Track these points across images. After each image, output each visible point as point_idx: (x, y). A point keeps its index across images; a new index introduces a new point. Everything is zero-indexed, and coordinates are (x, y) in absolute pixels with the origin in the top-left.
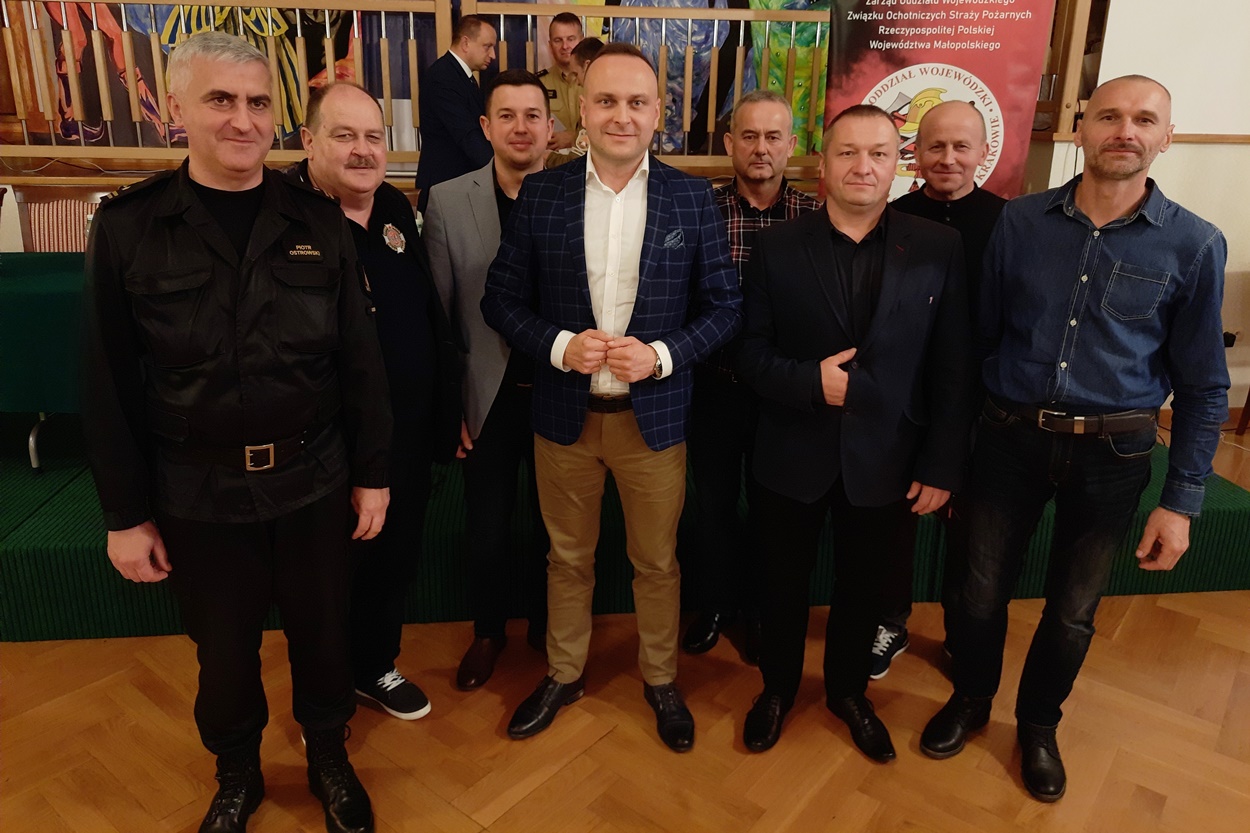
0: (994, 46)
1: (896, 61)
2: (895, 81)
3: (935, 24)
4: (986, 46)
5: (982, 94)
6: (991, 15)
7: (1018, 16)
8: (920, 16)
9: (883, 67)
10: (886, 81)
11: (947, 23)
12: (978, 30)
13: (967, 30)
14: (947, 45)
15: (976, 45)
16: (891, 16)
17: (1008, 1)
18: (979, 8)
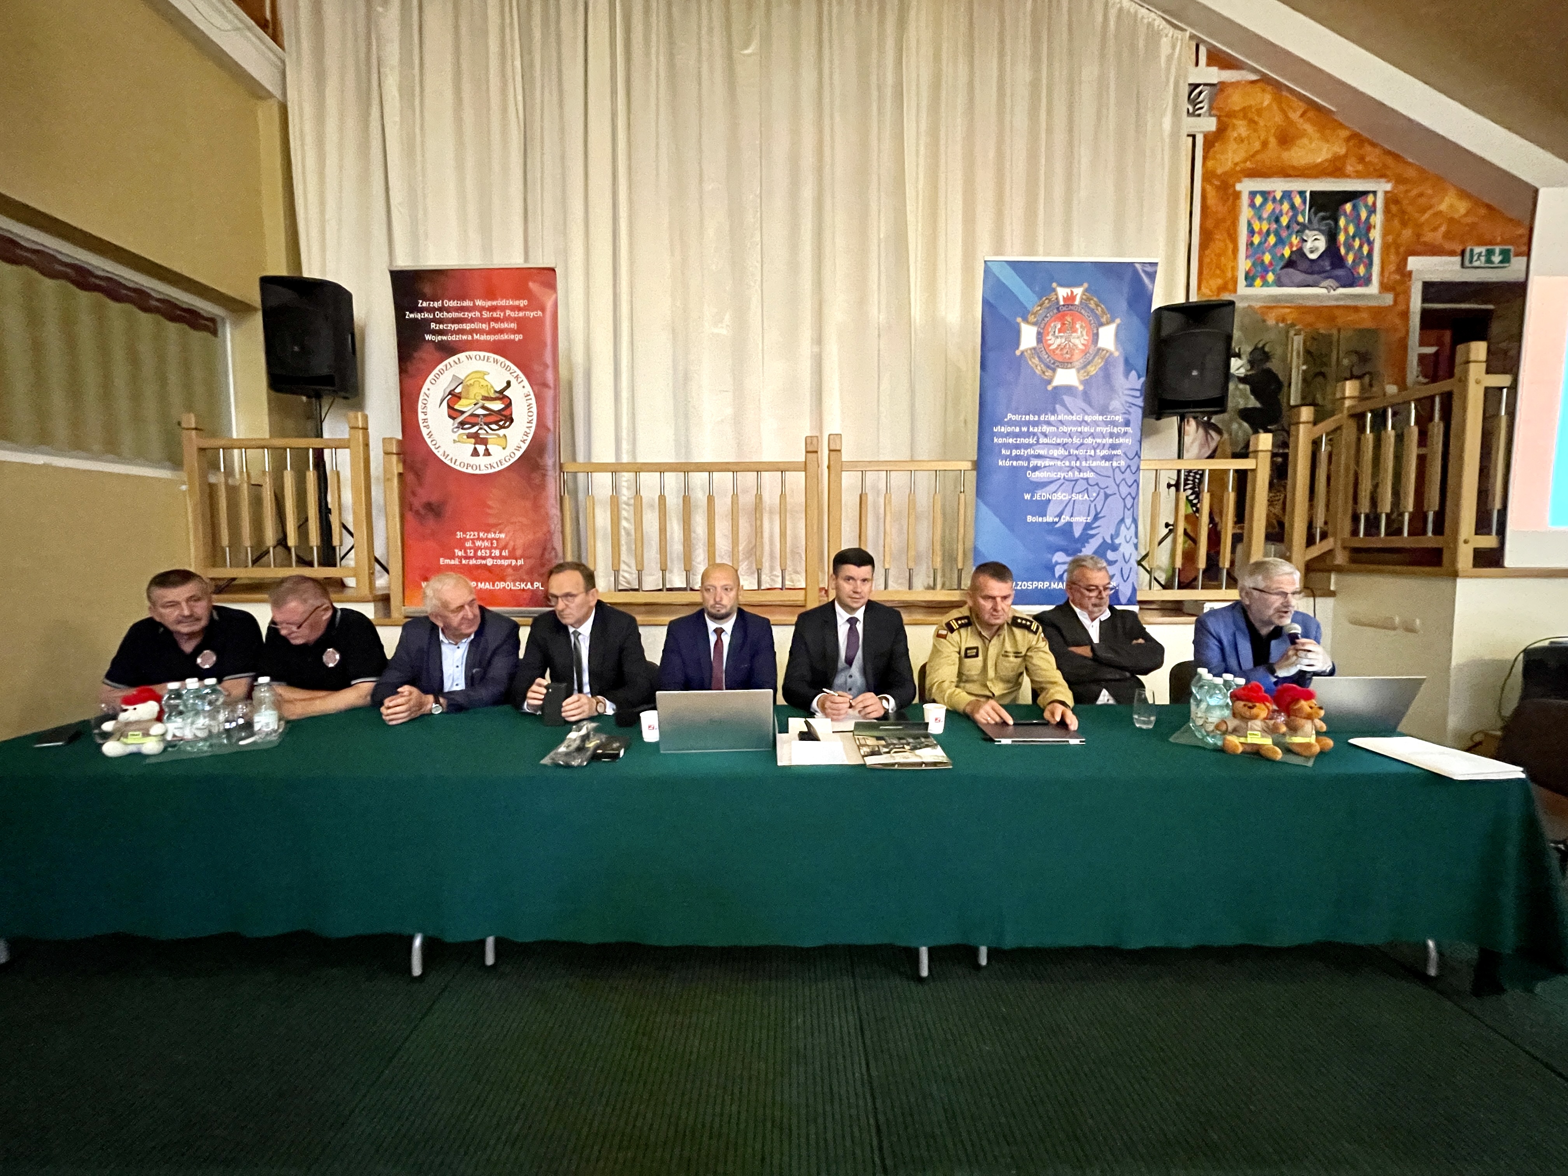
0: (518, 337)
1: (448, 350)
2: (449, 366)
3: (472, 321)
4: (512, 337)
5: (515, 375)
6: (512, 314)
7: (531, 314)
8: (461, 315)
9: (437, 355)
10: (442, 366)
11: (482, 320)
12: (505, 325)
13: (497, 326)
14: (484, 337)
15: (505, 337)
16: (439, 315)
17: (523, 303)
18: (503, 309)
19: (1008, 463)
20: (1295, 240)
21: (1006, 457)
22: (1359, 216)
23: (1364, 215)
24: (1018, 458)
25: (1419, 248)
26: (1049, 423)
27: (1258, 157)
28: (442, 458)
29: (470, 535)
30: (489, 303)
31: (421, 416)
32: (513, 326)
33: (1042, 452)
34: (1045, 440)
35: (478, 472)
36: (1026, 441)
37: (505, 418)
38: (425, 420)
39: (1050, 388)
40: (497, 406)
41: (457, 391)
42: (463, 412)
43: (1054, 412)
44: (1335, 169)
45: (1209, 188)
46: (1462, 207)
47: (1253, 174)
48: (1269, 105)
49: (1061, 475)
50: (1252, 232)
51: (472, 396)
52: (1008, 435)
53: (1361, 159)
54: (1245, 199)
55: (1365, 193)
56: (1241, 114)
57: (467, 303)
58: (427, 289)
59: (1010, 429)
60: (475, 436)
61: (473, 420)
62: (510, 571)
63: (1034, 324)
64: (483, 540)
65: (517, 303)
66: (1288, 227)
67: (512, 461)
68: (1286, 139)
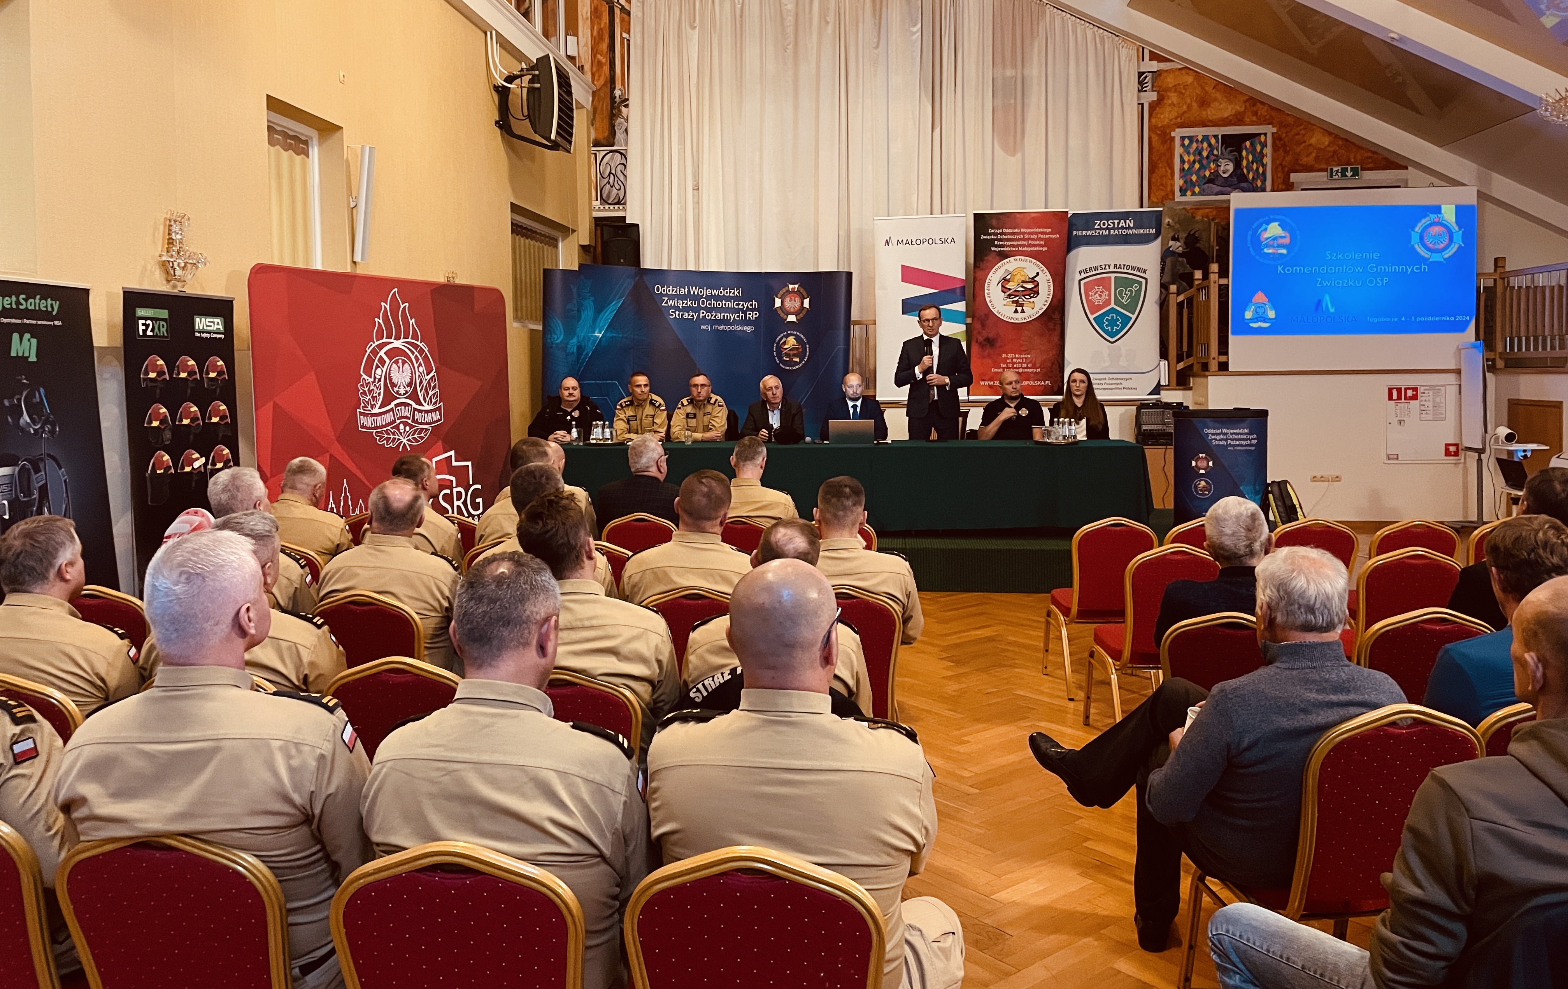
22: (1255, 150)
23: (1258, 148)
25: (1297, 168)
27: (1187, 115)
44: (1238, 120)
45: (1153, 136)
46: (1326, 140)
47: (1182, 126)
48: (1192, 83)
50: (1183, 161)
53: (1255, 113)
54: (1177, 142)
55: (1260, 134)
56: (1173, 89)
68: (1204, 103)
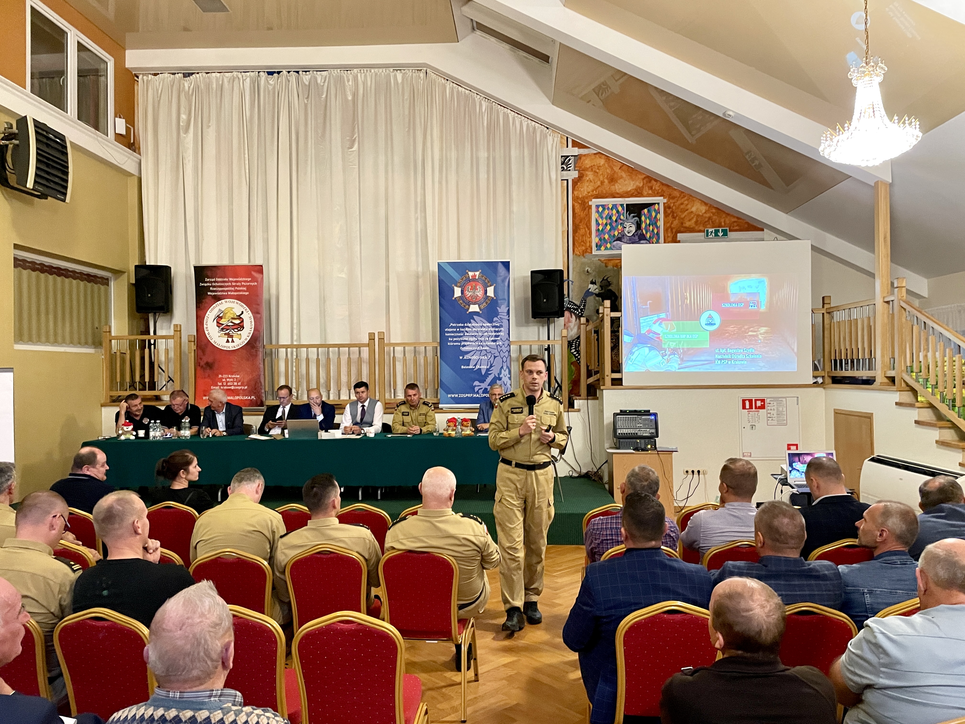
0: (247, 293)
1: (217, 299)
2: (217, 305)
3: (228, 286)
4: (244, 293)
5: (245, 309)
6: (244, 284)
7: (253, 284)
8: (223, 284)
9: (213, 300)
10: (214, 305)
11: (232, 286)
12: (241, 288)
13: (238, 289)
14: (232, 293)
15: (241, 293)
16: (214, 284)
17: (249, 279)
18: (241, 282)
19: (452, 344)
20: (620, 227)
21: (451, 341)
22: (651, 215)
23: (654, 214)
24: (456, 341)
25: (682, 229)
26: (468, 327)
27: (600, 189)
28: (214, 344)
29: (224, 376)
30: (235, 279)
31: (205, 326)
32: (245, 289)
33: (466, 339)
34: (467, 334)
35: (228, 349)
36: (459, 334)
37: (240, 327)
38: (207, 328)
39: (468, 313)
40: (237, 322)
41: (221, 315)
42: (223, 324)
43: (470, 323)
44: (638, 193)
45: (576, 204)
46: (703, 209)
47: (597, 197)
48: (604, 164)
49: (474, 348)
50: (598, 224)
51: (227, 317)
52: (452, 332)
53: (651, 188)
54: (594, 209)
55: (654, 204)
56: (590, 169)
57: (226, 279)
58: (209, 273)
59: (451, 330)
60: (228, 334)
61: (228, 327)
62: (241, 391)
63: (460, 287)
64: (230, 378)
65: (246, 279)
66: (616, 221)
67: (243, 344)
68: (612, 180)
